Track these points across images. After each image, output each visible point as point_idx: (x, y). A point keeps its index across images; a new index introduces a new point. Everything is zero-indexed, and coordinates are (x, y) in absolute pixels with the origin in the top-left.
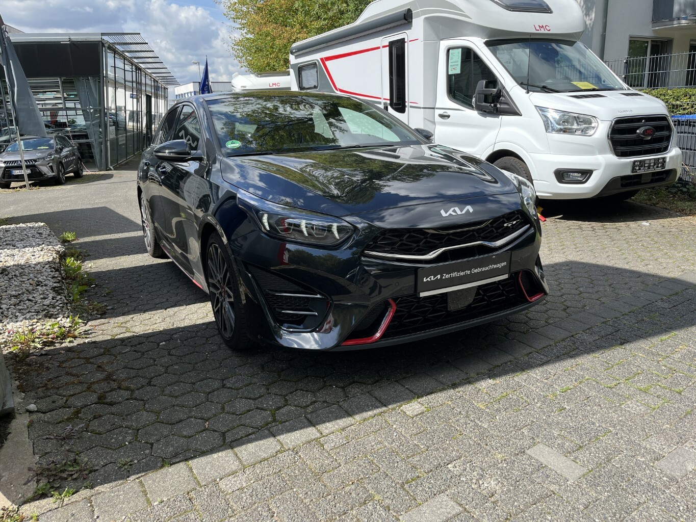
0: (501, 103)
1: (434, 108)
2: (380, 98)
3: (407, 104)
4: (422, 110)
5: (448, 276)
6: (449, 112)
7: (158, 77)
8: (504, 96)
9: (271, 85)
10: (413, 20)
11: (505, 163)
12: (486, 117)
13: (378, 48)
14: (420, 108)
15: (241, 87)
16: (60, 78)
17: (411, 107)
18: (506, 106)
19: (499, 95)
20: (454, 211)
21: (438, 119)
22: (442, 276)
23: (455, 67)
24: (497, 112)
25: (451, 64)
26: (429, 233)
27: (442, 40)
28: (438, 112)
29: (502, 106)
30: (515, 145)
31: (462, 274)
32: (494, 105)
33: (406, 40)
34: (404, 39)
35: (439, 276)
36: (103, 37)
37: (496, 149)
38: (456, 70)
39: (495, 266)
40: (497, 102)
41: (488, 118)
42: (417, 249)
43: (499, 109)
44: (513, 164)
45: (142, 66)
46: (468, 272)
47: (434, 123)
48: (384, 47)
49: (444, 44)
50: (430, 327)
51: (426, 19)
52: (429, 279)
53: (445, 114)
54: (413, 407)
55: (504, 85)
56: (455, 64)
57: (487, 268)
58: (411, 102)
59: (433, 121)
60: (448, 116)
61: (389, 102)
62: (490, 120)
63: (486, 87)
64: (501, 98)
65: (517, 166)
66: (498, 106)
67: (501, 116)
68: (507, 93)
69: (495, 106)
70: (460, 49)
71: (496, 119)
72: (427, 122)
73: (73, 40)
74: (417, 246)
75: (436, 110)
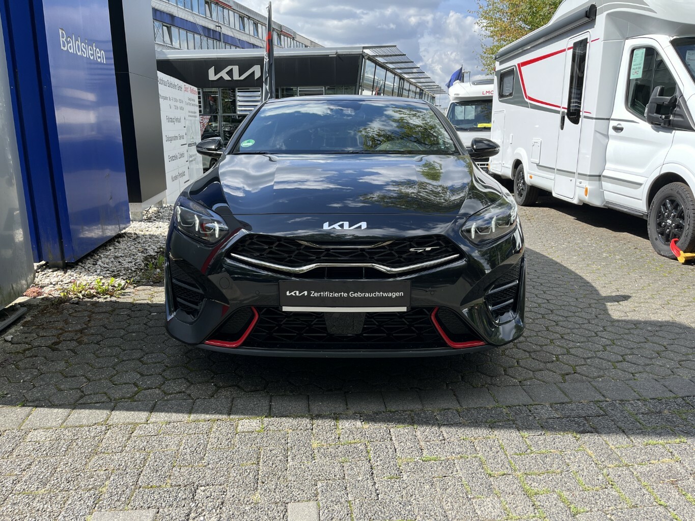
0: (675, 115)
1: (608, 119)
2: (559, 107)
3: (581, 113)
4: (594, 120)
5: (316, 295)
6: (623, 124)
7: (424, 86)
8: (679, 107)
9: (485, 93)
10: (597, 17)
11: (672, 190)
12: (658, 132)
13: (564, 50)
14: (592, 118)
15: (455, 94)
16: (325, 87)
17: (585, 117)
18: (680, 119)
19: (674, 104)
20: (341, 226)
21: (611, 132)
22: (309, 293)
23: (637, 70)
24: (669, 126)
25: (635, 67)
26: (301, 245)
27: (627, 38)
28: (613, 123)
29: (675, 119)
30: (683, 167)
31: (336, 295)
32: (665, 117)
33: (588, 41)
34: (587, 39)
35: (306, 293)
36: (365, 51)
37: (662, 172)
38: (637, 74)
39: (385, 295)
40: (671, 114)
41: (660, 132)
42: (289, 260)
43: (671, 123)
44: (680, 192)
45: (406, 76)
46: (346, 295)
47: (607, 136)
48: (569, 49)
49: (630, 43)
50: (301, 347)
51: (608, 14)
52: (293, 293)
53: (619, 126)
54: (248, 424)
55: (682, 92)
56: (637, 66)
57: (372, 295)
58: (585, 112)
59: (606, 133)
60: (621, 129)
61: (566, 111)
62: (662, 135)
63: (659, 95)
64: (675, 109)
65: (683, 195)
66: (671, 118)
67: (674, 131)
68: (685, 102)
69: (667, 117)
70: (645, 49)
71: (670, 134)
72: (598, 135)
73: (339, 53)
74: (289, 257)
75: (611, 121)
